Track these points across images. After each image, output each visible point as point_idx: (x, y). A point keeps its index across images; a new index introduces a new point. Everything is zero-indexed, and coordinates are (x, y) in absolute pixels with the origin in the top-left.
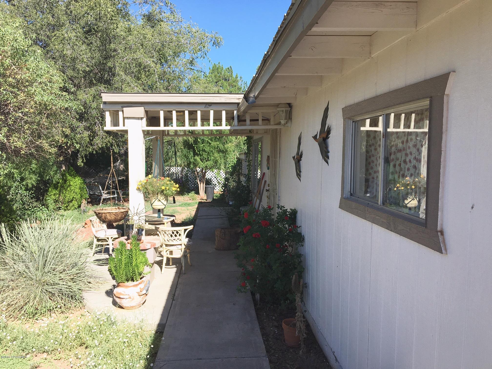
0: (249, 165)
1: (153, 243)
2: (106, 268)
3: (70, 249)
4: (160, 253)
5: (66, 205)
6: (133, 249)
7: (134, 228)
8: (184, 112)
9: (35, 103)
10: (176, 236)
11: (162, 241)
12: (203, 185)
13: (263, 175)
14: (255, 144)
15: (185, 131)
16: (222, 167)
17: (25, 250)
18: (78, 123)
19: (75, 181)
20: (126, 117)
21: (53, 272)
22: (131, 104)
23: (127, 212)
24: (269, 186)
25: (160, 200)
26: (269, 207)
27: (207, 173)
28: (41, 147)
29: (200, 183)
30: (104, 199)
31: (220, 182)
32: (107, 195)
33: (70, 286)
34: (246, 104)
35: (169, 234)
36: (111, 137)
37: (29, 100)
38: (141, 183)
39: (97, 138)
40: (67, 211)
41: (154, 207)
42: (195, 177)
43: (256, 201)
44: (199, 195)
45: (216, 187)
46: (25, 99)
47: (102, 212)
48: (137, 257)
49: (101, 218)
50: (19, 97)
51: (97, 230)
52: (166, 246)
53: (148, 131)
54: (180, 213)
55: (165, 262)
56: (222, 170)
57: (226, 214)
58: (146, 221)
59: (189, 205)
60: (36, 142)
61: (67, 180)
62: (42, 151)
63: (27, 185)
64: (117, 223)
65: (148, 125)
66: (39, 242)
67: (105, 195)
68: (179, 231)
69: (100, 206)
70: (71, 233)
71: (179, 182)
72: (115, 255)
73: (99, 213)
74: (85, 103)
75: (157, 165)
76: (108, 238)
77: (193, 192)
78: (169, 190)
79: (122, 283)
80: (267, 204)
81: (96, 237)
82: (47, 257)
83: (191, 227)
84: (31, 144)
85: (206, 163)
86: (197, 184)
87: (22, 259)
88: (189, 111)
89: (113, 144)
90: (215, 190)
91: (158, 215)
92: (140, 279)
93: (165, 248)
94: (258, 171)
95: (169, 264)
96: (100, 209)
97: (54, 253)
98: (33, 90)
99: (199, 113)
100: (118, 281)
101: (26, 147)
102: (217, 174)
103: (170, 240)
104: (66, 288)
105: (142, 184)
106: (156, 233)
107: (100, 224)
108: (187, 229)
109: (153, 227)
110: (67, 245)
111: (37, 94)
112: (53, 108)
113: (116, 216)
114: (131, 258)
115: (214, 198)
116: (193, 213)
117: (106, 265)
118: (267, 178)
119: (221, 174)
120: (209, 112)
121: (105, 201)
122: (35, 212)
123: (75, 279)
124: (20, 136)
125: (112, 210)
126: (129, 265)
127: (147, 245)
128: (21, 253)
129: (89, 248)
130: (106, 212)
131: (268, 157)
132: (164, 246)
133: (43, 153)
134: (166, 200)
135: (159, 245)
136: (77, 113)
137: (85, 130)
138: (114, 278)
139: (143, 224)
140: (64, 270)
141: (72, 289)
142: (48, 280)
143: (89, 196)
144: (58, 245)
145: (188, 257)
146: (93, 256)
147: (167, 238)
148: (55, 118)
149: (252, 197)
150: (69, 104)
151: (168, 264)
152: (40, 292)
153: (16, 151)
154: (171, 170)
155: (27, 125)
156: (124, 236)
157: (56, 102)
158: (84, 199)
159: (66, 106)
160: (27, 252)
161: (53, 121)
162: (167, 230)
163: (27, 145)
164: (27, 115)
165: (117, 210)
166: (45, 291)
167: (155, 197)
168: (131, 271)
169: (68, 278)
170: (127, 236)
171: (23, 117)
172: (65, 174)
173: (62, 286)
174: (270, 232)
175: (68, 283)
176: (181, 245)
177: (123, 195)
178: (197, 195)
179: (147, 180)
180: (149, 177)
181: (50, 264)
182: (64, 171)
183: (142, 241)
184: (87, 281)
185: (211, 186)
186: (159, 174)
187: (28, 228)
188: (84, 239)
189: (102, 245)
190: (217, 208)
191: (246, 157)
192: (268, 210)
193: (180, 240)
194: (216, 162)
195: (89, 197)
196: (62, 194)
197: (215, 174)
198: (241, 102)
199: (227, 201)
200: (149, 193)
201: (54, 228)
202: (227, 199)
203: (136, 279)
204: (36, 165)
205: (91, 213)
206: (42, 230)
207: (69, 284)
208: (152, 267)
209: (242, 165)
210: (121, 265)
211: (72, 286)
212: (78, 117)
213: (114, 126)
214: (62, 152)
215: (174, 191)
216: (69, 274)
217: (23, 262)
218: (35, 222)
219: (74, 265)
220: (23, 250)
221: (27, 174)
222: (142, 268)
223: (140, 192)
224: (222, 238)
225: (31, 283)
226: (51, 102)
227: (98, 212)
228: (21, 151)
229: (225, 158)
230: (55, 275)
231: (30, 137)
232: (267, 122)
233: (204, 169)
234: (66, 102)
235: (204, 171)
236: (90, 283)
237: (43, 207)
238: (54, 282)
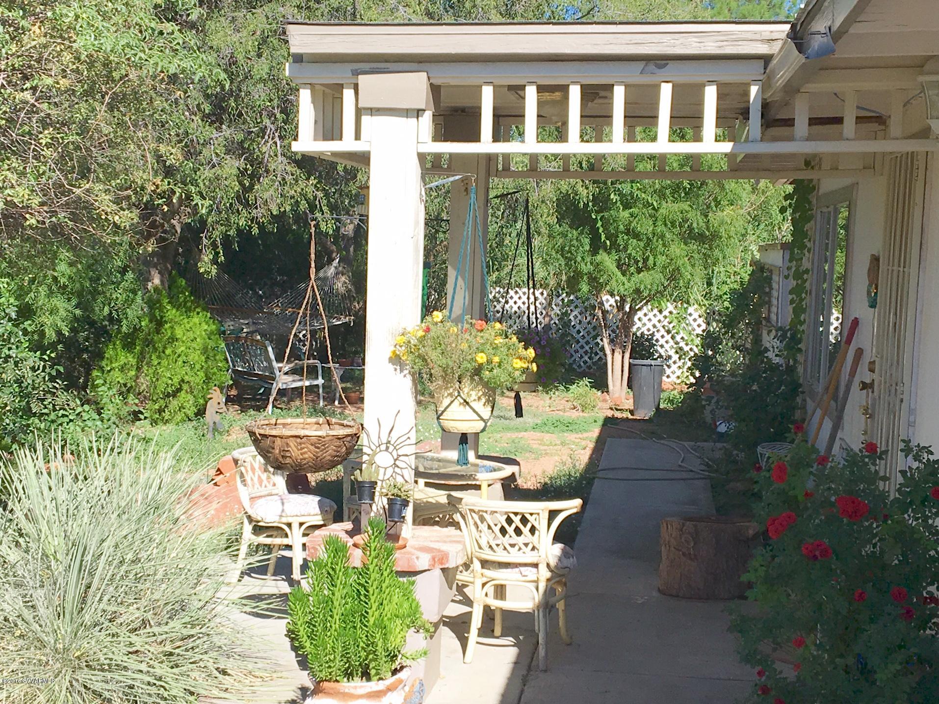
0: (798, 291)
1: (439, 551)
2: (278, 627)
3: (167, 552)
4: (460, 589)
5: (157, 407)
6: (371, 567)
7: (377, 494)
8: (564, 89)
9: (75, 58)
10: (518, 532)
11: (471, 547)
12: (623, 357)
13: (852, 327)
14: (825, 210)
15: (566, 158)
16: (697, 293)
17: (23, 545)
18: (207, 128)
19: (191, 324)
20: (365, 109)
21: (110, 624)
22: (386, 62)
23: (356, 437)
24: (872, 370)
25: (467, 403)
26: (871, 448)
27: (640, 314)
28: (88, 207)
29: (613, 351)
30: (281, 392)
31: (686, 349)
32: (289, 378)
33: (160, 679)
34: (797, 59)
35: (496, 525)
36: (313, 181)
37: (58, 49)
38: (404, 339)
39: (265, 181)
40: (161, 428)
41: (448, 425)
42: (595, 328)
43: (821, 424)
44: (607, 392)
45: (669, 367)
46: (45, 46)
47: (274, 433)
48: (384, 596)
49: (268, 452)
50: (25, 39)
51: (253, 495)
52: (483, 567)
53: (438, 157)
54: (538, 456)
55: (476, 621)
56: (696, 306)
57: (703, 467)
58: (418, 474)
59: (569, 426)
60: (75, 190)
61: (166, 322)
62: (92, 220)
63: (42, 334)
64: (320, 476)
65: (436, 138)
66: (70, 523)
67: (286, 377)
68: (531, 514)
69: (266, 414)
70: (172, 499)
71: (539, 342)
72: (311, 582)
73: (265, 436)
74: (233, 62)
75: (464, 280)
76: (289, 525)
77: (586, 381)
78: (499, 366)
79: (330, 681)
80: (863, 438)
81: (250, 518)
82: (91, 574)
83: (572, 505)
84: (56, 195)
85: (636, 278)
86: (601, 354)
87: (15, 576)
88: (582, 86)
89: (317, 203)
90: (664, 378)
91: (459, 455)
92: (390, 674)
93: (478, 575)
94: (830, 313)
95: (493, 631)
96: (266, 422)
97: (115, 562)
98: (72, 14)
99: (619, 93)
100: (318, 673)
101: (42, 204)
102: (675, 321)
103: (498, 545)
104: (149, 684)
105: (409, 342)
106: (451, 517)
107: (265, 474)
108: (560, 511)
109: (440, 497)
110: (157, 538)
111: (81, 27)
112: (131, 76)
113: (318, 448)
114: (362, 598)
115: (662, 406)
116: (583, 457)
117: (279, 618)
118: (865, 339)
119: (691, 319)
120: (655, 89)
121: (285, 399)
122: (61, 424)
123: (178, 655)
124: (25, 168)
125: (307, 426)
126: (358, 620)
127: (417, 558)
128: (12, 555)
129: (225, 552)
130: (286, 432)
131: (875, 260)
132: (477, 565)
133: (93, 228)
134: (488, 401)
135: (460, 562)
136: (207, 96)
137: (228, 152)
138: (303, 663)
139: (406, 482)
140: (145, 623)
141: (165, 690)
142: (92, 652)
143: (232, 379)
144: (130, 537)
145: (561, 613)
146: (239, 581)
147: (486, 537)
148: (137, 110)
149: (804, 407)
150: (181, 63)
151: (487, 630)
152: (64, 688)
153: (12, 217)
154: (511, 298)
155: (46, 132)
156: (342, 521)
157: (143, 55)
158: (216, 388)
159: (172, 71)
160: (30, 554)
161: (130, 119)
162: (489, 510)
163: (44, 199)
164: (50, 96)
165: (321, 430)
166: (83, 690)
167: (451, 390)
168: (362, 644)
169: (155, 649)
170: (353, 522)
171: (36, 104)
172: (159, 301)
173: (135, 676)
174: (869, 541)
175: (153, 668)
176: (536, 566)
177: (343, 379)
178: (599, 393)
179: (428, 330)
180: (435, 320)
181: (100, 600)
182: (156, 289)
183: (401, 542)
184: (216, 666)
185: (653, 362)
186: (469, 310)
187: (37, 472)
188: (212, 520)
189: (269, 548)
190: (671, 444)
191: (790, 261)
192: (867, 460)
193: (533, 549)
194: (674, 276)
195: (231, 382)
196: (145, 367)
197: (668, 320)
198: (780, 50)
199: (709, 419)
200: (431, 375)
201: (118, 478)
202: (707, 411)
203: (377, 674)
204: (71, 264)
205: (238, 435)
206: (80, 482)
207: (159, 672)
208: (431, 637)
209: (771, 288)
210: (329, 618)
211: (168, 679)
212: (207, 107)
213: (325, 139)
214: (153, 225)
215: (517, 373)
216: (160, 639)
217: (17, 585)
218: (59, 454)
219: (177, 607)
220: (17, 544)
221: (40, 296)
222: (400, 636)
223: (401, 371)
224: (684, 554)
225: (38, 657)
226: (125, 55)
227: (262, 432)
228: (27, 216)
229: (708, 262)
230: (113, 636)
231: (54, 172)
232: (874, 126)
233: (629, 300)
234: (173, 57)
235: (627, 309)
236: (224, 672)
237: (86, 407)
238: (111, 659)
